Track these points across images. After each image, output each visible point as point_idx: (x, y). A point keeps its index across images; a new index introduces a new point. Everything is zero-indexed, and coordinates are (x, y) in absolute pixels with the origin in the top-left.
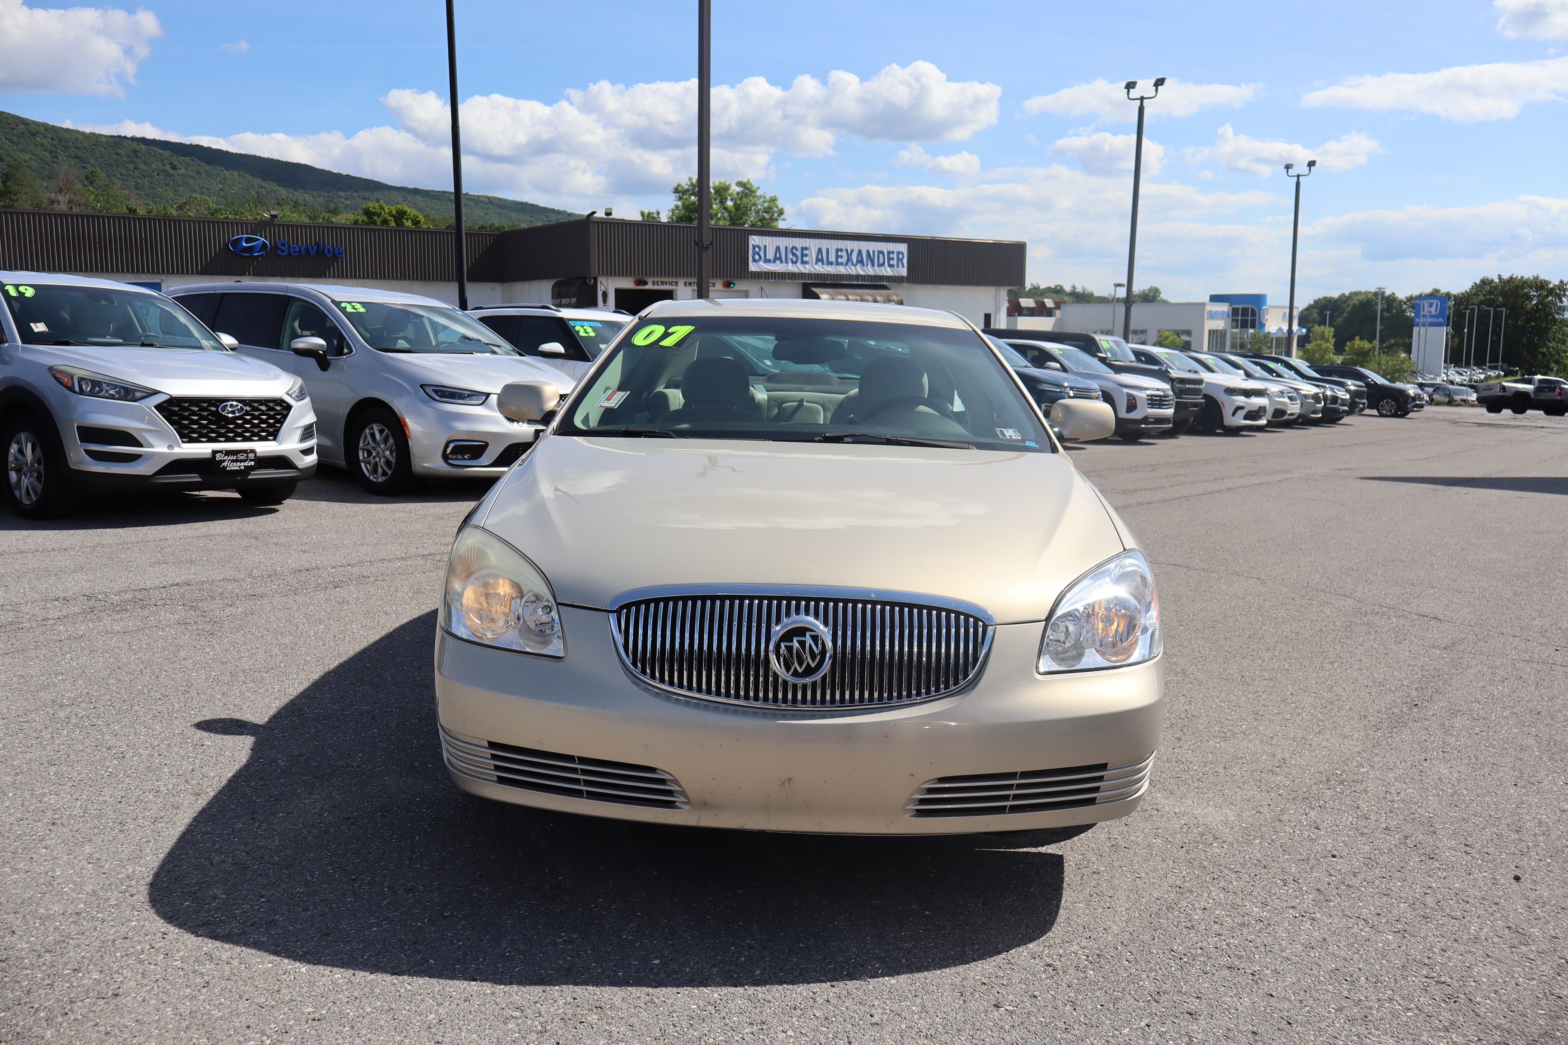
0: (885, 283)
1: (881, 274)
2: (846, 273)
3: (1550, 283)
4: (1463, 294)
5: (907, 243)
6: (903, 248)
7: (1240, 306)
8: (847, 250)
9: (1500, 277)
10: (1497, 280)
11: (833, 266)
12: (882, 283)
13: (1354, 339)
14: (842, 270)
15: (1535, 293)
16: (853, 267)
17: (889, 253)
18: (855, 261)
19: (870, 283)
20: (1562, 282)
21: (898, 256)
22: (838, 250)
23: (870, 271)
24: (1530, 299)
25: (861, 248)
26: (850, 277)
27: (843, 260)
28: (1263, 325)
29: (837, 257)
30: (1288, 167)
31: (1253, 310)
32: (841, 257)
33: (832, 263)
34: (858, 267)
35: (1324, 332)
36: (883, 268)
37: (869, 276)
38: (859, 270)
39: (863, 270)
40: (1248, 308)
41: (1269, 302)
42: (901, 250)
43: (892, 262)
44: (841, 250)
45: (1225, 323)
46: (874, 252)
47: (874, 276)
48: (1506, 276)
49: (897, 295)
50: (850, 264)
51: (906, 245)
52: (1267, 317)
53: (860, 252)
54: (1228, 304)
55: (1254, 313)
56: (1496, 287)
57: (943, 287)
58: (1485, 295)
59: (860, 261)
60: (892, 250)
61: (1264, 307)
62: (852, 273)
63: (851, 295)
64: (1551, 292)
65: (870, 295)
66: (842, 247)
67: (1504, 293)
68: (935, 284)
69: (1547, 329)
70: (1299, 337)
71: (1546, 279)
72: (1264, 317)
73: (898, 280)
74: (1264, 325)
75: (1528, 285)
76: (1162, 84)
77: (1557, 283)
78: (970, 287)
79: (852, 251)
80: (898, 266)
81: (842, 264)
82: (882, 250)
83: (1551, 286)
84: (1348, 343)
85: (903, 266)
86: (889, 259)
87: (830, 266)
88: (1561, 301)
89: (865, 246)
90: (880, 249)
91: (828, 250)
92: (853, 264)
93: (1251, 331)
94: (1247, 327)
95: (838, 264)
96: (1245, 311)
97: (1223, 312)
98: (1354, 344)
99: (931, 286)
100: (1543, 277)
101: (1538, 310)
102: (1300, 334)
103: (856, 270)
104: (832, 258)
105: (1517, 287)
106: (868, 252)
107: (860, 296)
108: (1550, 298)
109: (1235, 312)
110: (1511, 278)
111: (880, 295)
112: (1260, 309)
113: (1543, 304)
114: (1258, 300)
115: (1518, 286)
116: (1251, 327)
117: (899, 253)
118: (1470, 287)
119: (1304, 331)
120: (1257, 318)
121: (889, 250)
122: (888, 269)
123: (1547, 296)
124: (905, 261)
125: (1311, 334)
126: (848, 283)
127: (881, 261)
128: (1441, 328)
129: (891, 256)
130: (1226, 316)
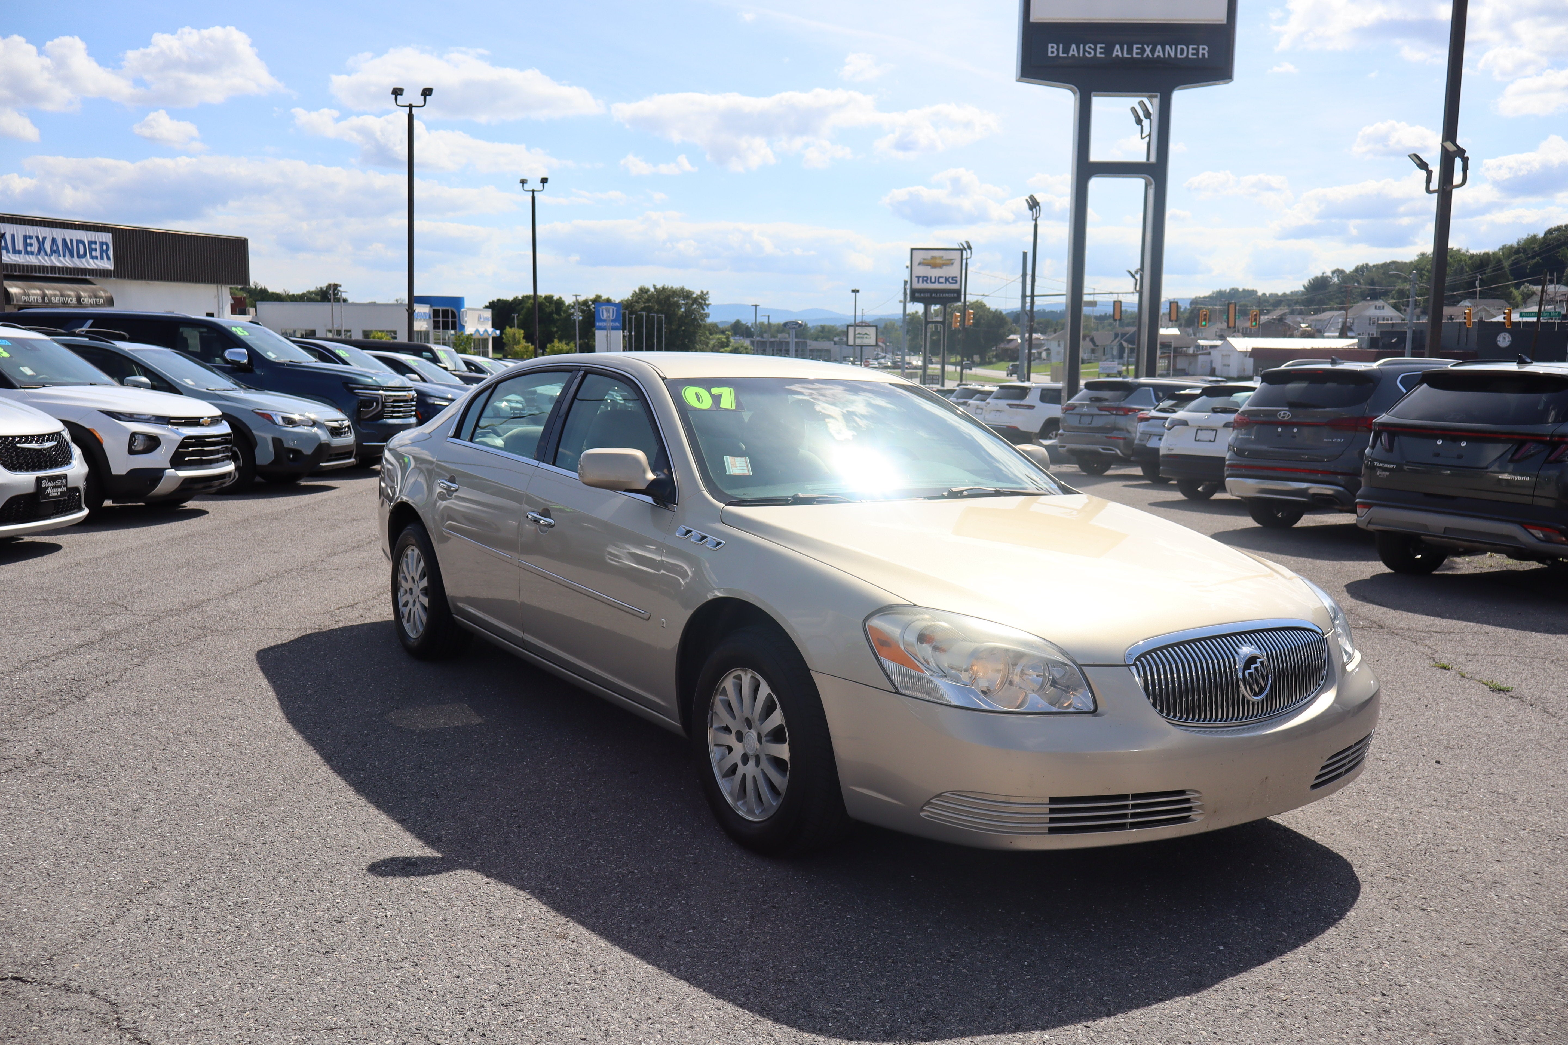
0: (88, 277)
1: (81, 266)
2: (38, 264)
3: (693, 293)
4: (626, 301)
5: (112, 233)
6: (108, 238)
7: (440, 308)
8: (38, 238)
9: (654, 286)
10: (652, 290)
11: (21, 256)
12: (84, 277)
13: (553, 342)
14: (33, 260)
15: (683, 302)
16: (46, 257)
17: (90, 243)
18: (48, 251)
19: (69, 276)
20: (702, 292)
21: (101, 247)
22: (25, 238)
23: (67, 262)
24: (679, 307)
25: (55, 236)
26: (44, 268)
27: (35, 248)
28: (462, 327)
29: (26, 245)
30: (523, 182)
31: (453, 312)
32: (31, 245)
33: (19, 252)
34: (53, 258)
35: (515, 334)
36: (84, 260)
37: (67, 268)
38: (56, 261)
39: (60, 261)
40: (448, 310)
41: (467, 304)
42: (104, 241)
43: (94, 253)
44: (31, 237)
45: (427, 324)
46: (71, 241)
47: (74, 268)
48: (659, 286)
49: (105, 291)
50: (42, 252)
51: (110, 235)
52: (466, 319)
53: (54, 240)
54: (429, 306)
55: (454, 315)
56: (652, 294)
57: (157, 283)
58: (644, 303)
59: (54, 251)
60: (93, 240)
61: (462, 310)
62: (46, 264)
63: (47, 289)
64: (695, 301)
65: (71, 290)
66: (31, 234)
67: (659, 302)
68: (148, 279)
69: (695, 333)
70: (494, 338)
71: (691, 290)
72: (463, 319)
73: (103, 274)
74: (464, 326)
75: (677, 295)
76: (430, 94)
77: (699, 293)
78: (188, 284)
79: (44, 239)
80: (102, 258)
81: (32, 253)
82: (82, 239)
83: (694, 296)
84: (549, 345)
85: (108, 258)
86: (91, 250)
87: (17, 255)
88: (704, 309)
89: (59, 234)
90: (79, 238)
91: (13, 236)
92: (46, 254)
93: (452, 332)
94: (448, 329)
95: (27, 252)
96: (445, 313)
97: (425, 313)
98: (554, 346)
99: (143, 282)
100: (687, 287)
101: (686, 317)
102: (495, 335)
103: (51, 261)
104: (20, 246)
105: (668, 298)
106: (64, 240)
107: (59, 291)
108: (695, 306)
109: (436, 313)
110: (663, 288)
111: (84, 290)
112: (459, 312)
113: (689, 312)
114: (457, 302)
115: (669, 295)
116: (452, 329)
117: (102, 244)
118: (631, 295)
119: (498, 332)
120: (457, 320)
121: (90, 239)
122: (91, 261)
123: (693, 304)
124: (111, 253)
125: (503, 336)
126: (42, 275)
127: (82, 252)
128: (618, 331)
129: (93, 246)
130: (428, 318)
